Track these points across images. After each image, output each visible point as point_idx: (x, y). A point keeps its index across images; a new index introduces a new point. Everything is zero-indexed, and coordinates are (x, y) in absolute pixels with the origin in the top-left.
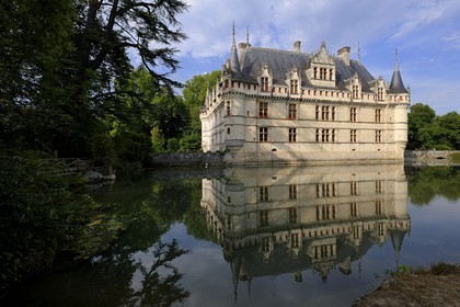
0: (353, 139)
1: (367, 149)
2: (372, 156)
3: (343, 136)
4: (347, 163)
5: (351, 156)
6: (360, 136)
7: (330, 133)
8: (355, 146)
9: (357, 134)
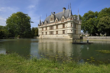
0: (57, 33)
4: (55, 39)
5: (56, 38)
6: (59, 32)
7: (52, 32)
8: (57, 35)
9: (58, 32)
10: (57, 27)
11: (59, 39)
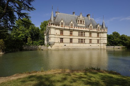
0: (90, 42)
1: (95, 45)
2: (96, 48)
3: (87, 41)
4: (89, 49)
7: (83, 40)
8: (91, 44)
9: (92, 41)
10: (90, 35)
11: (93, 49)
